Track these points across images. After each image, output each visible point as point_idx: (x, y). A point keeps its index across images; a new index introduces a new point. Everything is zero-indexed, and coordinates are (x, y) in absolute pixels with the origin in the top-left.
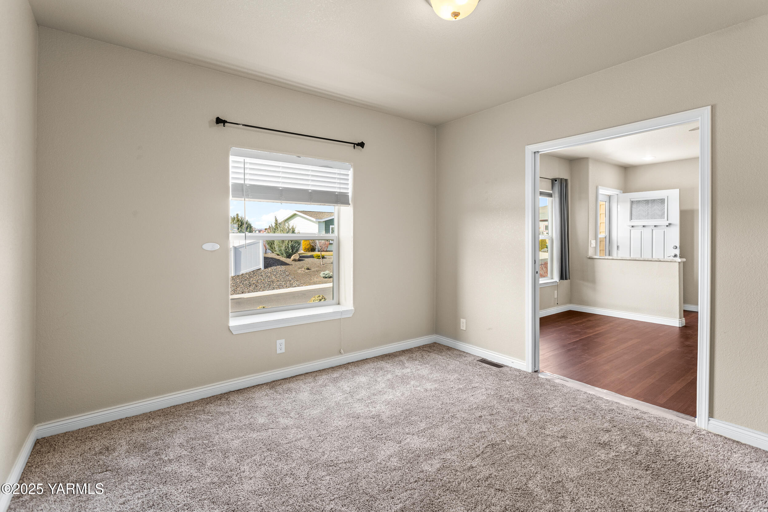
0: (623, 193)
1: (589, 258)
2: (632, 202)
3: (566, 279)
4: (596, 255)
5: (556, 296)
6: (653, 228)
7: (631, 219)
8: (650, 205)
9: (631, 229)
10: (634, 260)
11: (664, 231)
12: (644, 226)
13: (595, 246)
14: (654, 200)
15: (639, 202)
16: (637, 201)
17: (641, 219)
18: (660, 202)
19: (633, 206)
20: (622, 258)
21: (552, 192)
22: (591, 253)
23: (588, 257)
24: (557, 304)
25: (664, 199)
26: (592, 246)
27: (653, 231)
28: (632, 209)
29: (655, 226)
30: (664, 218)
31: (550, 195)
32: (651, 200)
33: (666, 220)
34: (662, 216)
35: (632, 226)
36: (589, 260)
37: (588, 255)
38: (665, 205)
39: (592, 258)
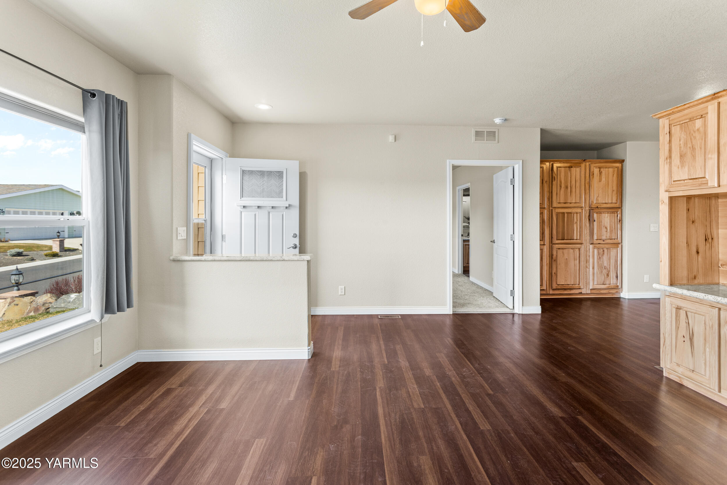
0: (229, 157)
1: (174, 260)
2: (243, 171)
3: (120, 309)
4: (187, 253)
5: (97, 350)
6: (270, 210)
7: (242, 196)
8: (265, 178)
9: (242, 210)
10: (246, 261)
11: (283, 215)
12: (259, 207)
13: (185, 238)
14: (271, 172)
15: (251, 172)
16: (249, 171)
17: (255, 197)
18: (278, 175)
19: (244, 178)
20: (228, 258)
21: (82, 119)
22: (176, 251)
23: (171, 258)
24: (101, 366)
25: (283, 172)
26: (179, 238)
27: (270, 213)
28: (243, 182)
29: (272, 207)
30: (282, 197)
31: (80, 127)
32: (268, 172)
33: (285, 199)
34: (279, 194)
35: (244, 207)
36: (173, 264)
37: (172, 255)
38: (283, 181)
39: (179, 261)
